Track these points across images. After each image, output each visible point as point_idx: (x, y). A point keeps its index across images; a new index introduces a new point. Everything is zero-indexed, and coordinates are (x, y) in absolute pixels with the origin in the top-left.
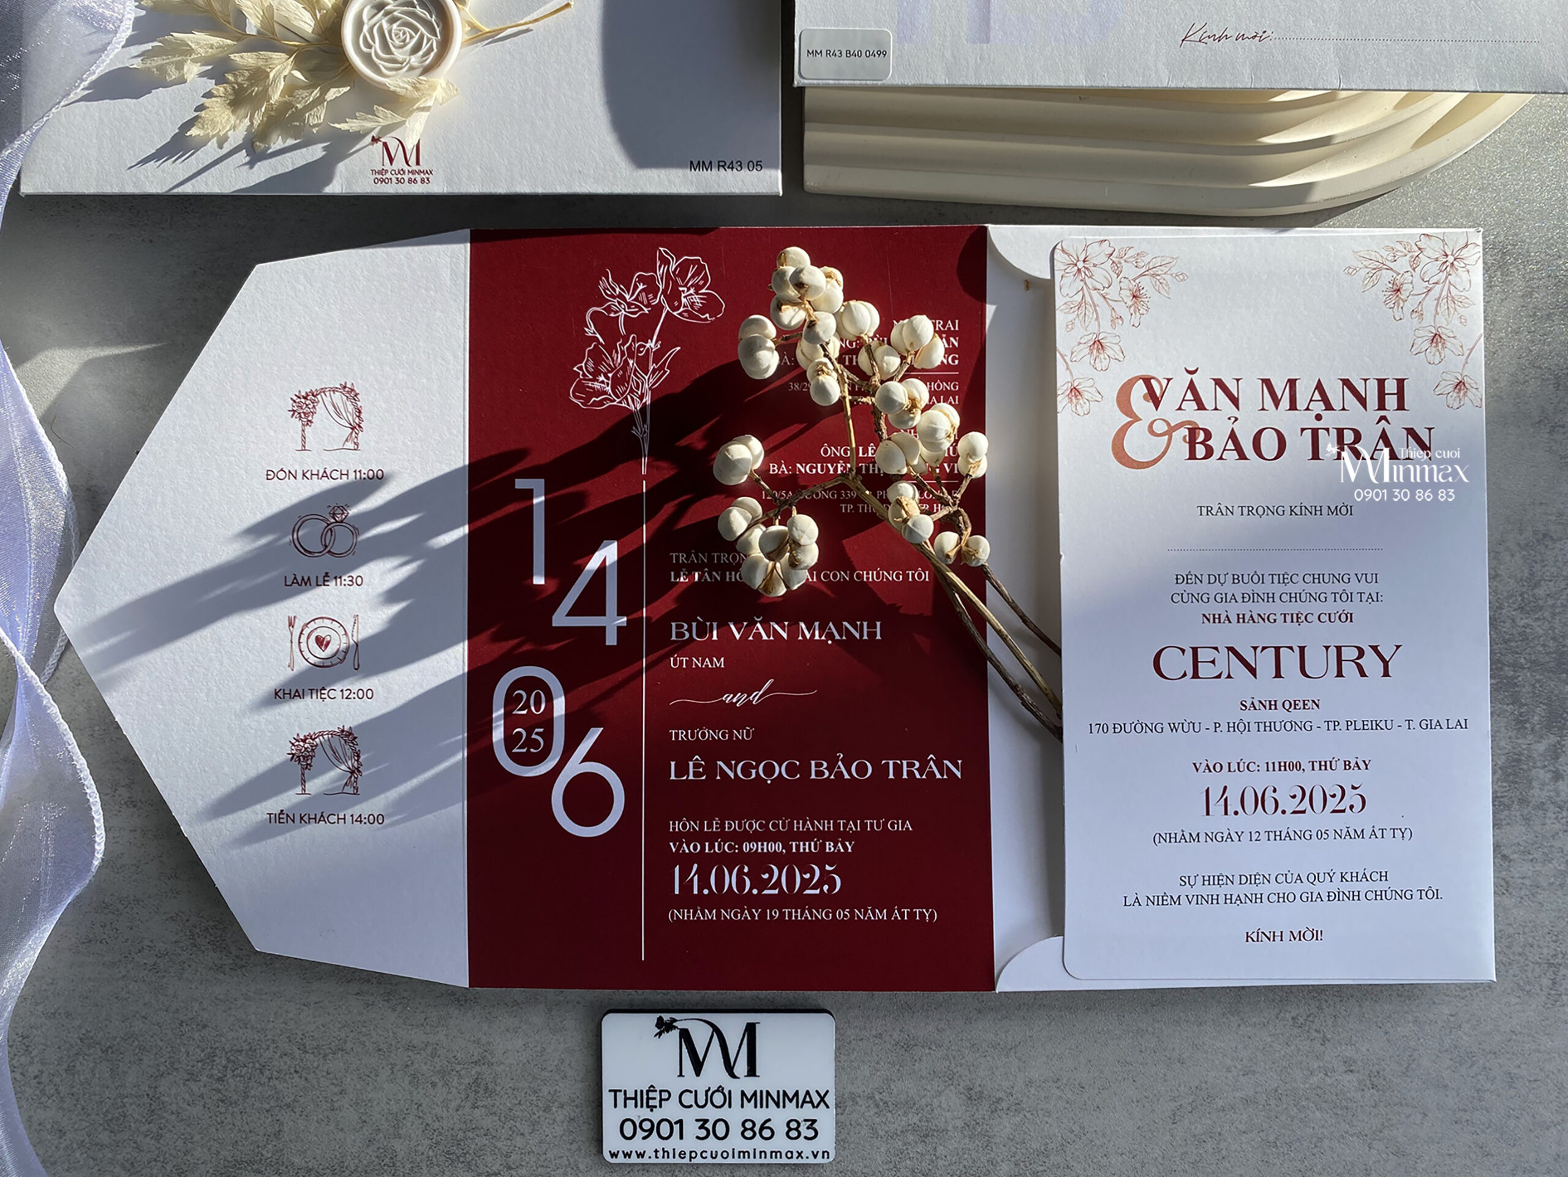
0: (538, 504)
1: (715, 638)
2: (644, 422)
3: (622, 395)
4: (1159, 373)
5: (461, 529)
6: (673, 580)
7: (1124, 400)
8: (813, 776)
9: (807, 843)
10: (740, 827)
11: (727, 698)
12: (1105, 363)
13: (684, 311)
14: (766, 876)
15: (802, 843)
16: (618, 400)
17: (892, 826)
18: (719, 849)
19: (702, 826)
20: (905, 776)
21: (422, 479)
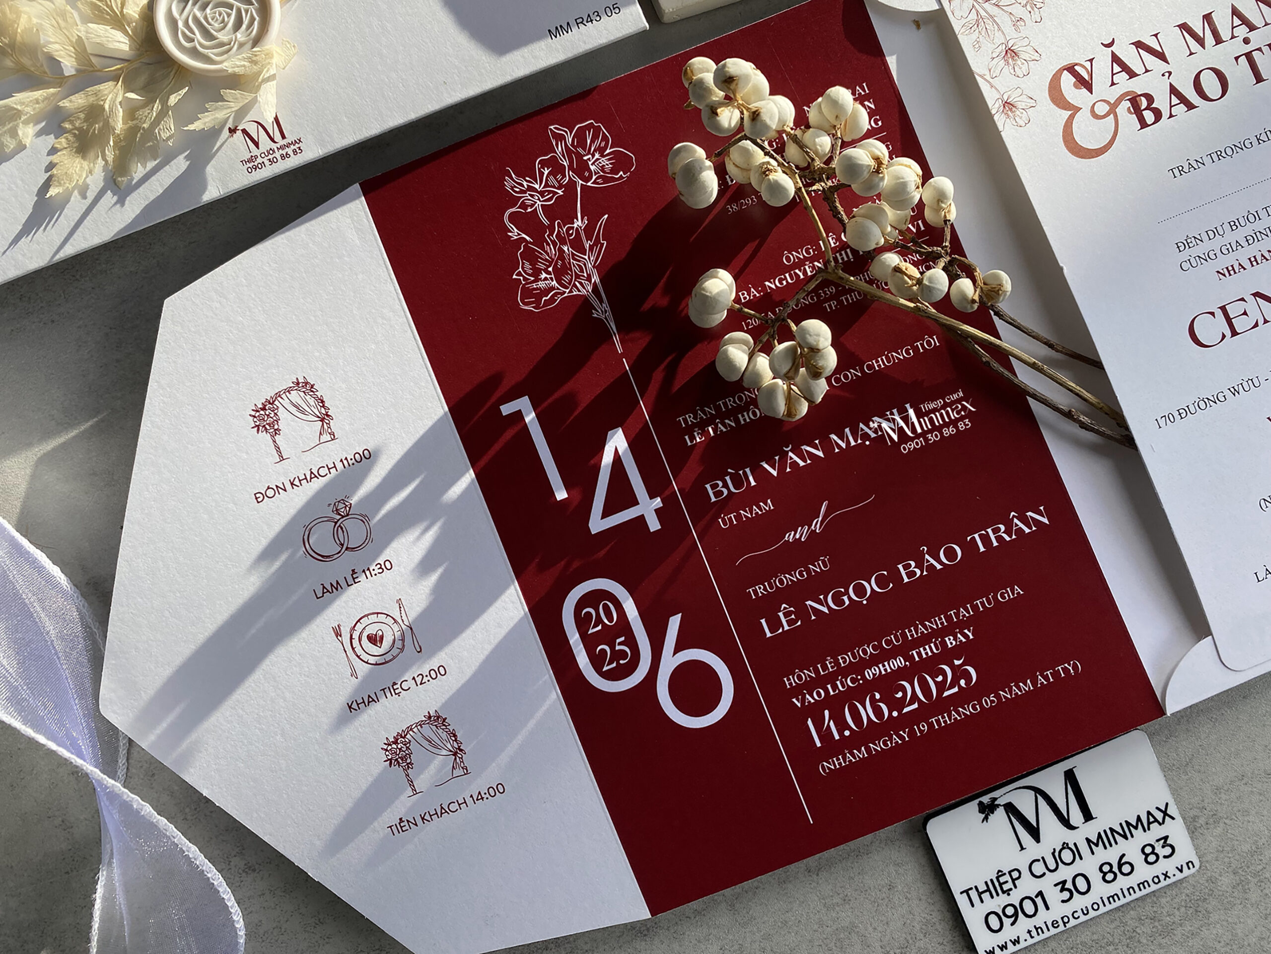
0: (531, 421)
1: (753, 483)
2: (601, 301)
3: (570, 284)
4: (1080, 58)
5: (467, 475)
6: (689, 444)
7: (1057, 97)
8: (906, 580)
9: (927, 647)
10: (854, 657)
11: (790, 537)
12: (1025, 68)
13: (597, 179)
14: (900, 695)
15: (921, 649)
16: (567, 291)
17: (1003, 597)
18: (843, 687)
19: (817, 671)
20: (995, 544)
21: (409, 442)
